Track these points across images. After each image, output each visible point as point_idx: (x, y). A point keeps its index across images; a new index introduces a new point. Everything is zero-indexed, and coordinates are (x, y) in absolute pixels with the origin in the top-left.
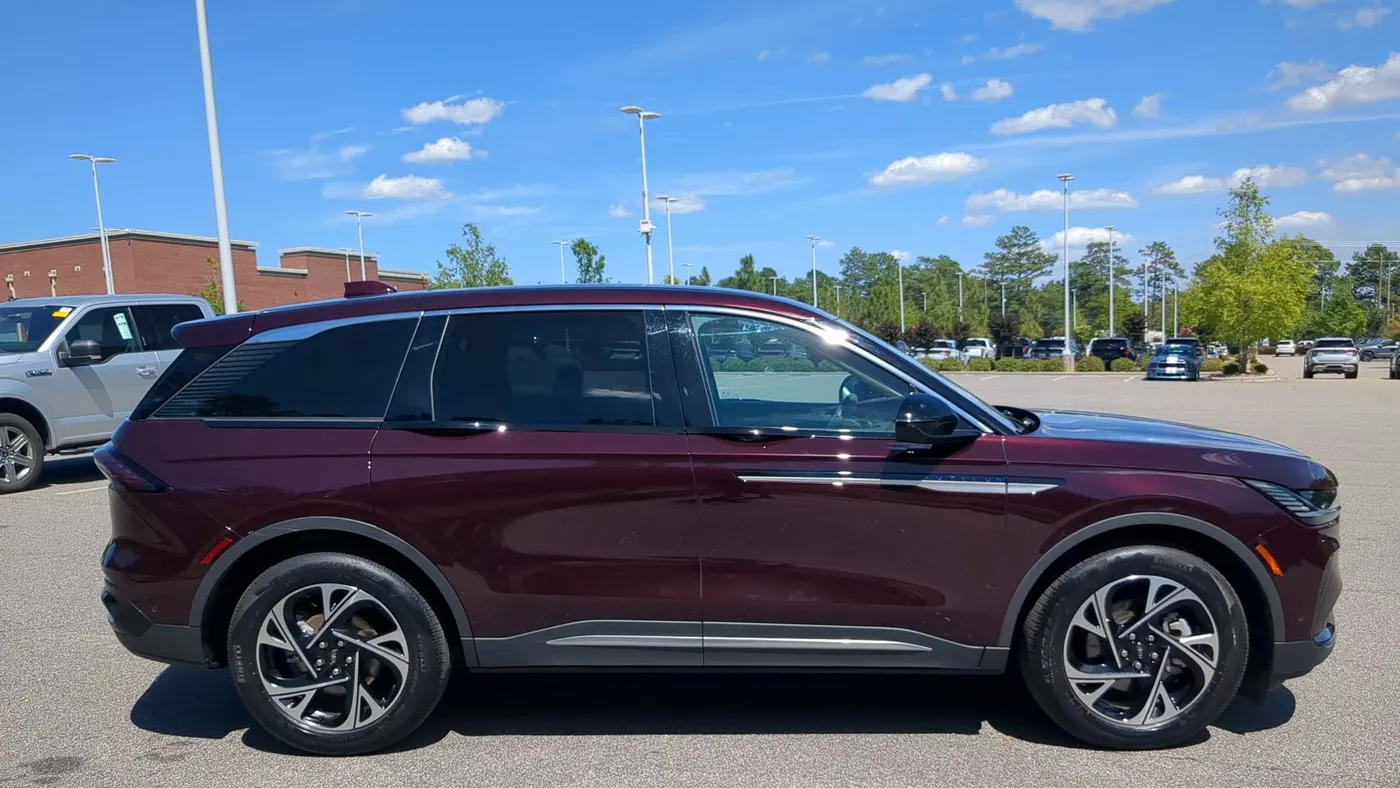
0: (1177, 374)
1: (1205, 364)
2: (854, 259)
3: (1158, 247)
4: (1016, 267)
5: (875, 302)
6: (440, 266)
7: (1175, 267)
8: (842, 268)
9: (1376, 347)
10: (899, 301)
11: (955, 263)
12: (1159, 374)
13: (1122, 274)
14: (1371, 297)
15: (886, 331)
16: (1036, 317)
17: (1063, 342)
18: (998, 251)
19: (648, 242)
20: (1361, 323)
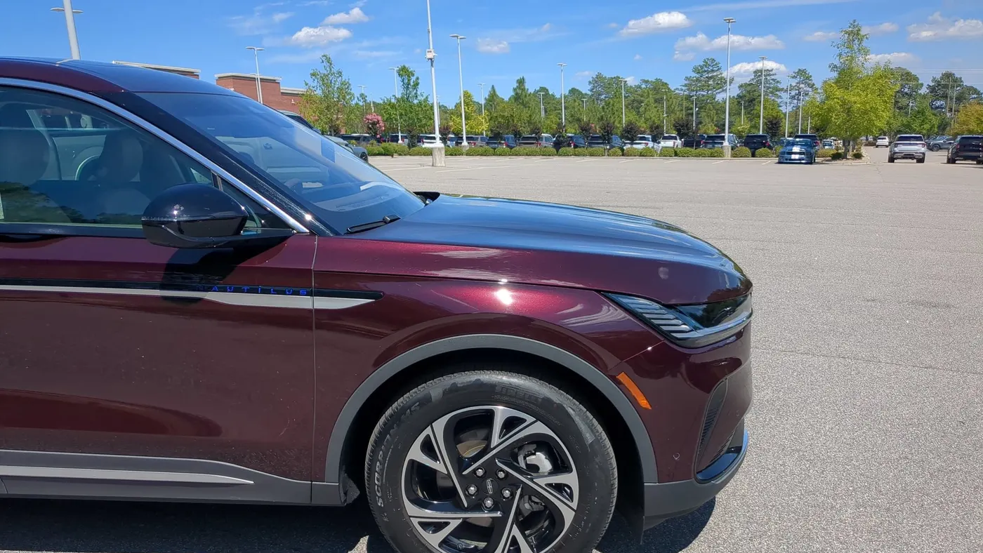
0: (799, 160)
1: (820, 152)
2: (598, 80)
3: (801, 72)
4: (706, 86)
5: (606, 110)
6: (307, 84)
7: (812, 86)
8: (590, 87)
9: (942, 141)
10: (622, 109)
11: (666, 84)
12: (787, 160)
13: (777, 91)
14: (942, 108)
15: (605, 129)
16: (713, 120)
17: (724, 136)
18: (694, 75)
19: (432, 65)
20: (934, 125)
